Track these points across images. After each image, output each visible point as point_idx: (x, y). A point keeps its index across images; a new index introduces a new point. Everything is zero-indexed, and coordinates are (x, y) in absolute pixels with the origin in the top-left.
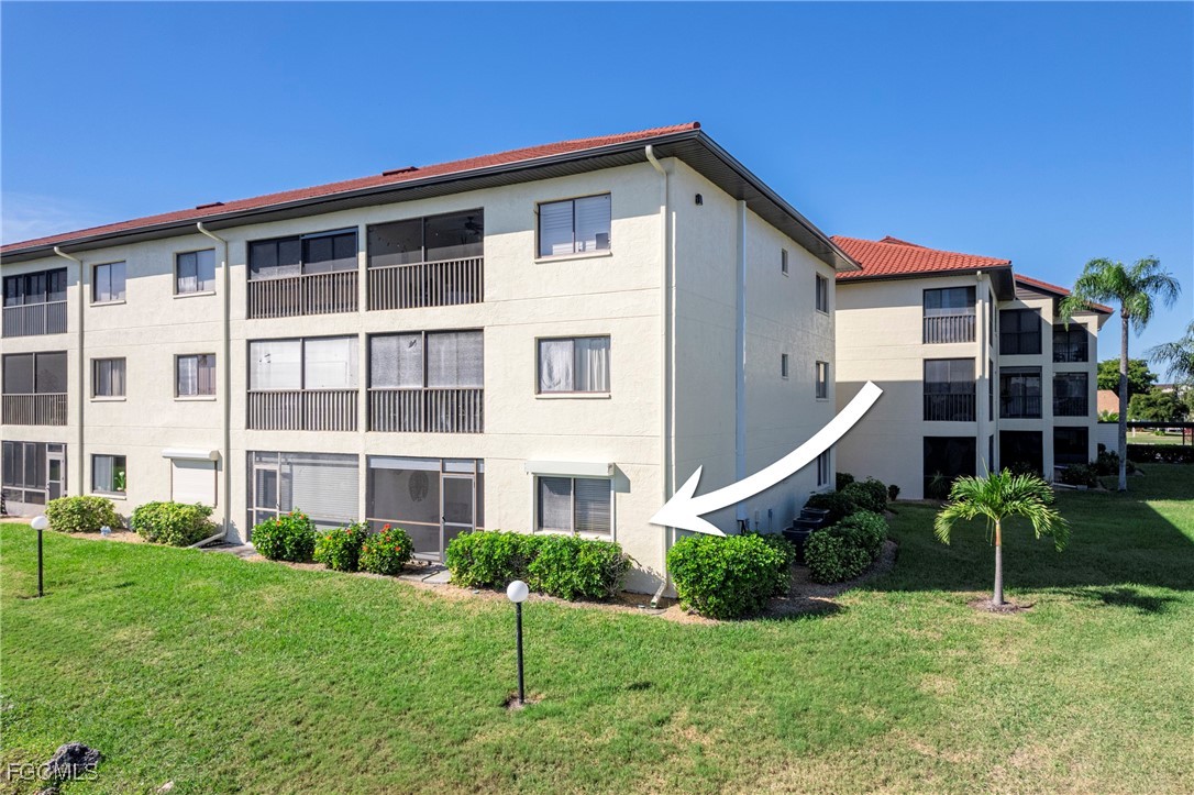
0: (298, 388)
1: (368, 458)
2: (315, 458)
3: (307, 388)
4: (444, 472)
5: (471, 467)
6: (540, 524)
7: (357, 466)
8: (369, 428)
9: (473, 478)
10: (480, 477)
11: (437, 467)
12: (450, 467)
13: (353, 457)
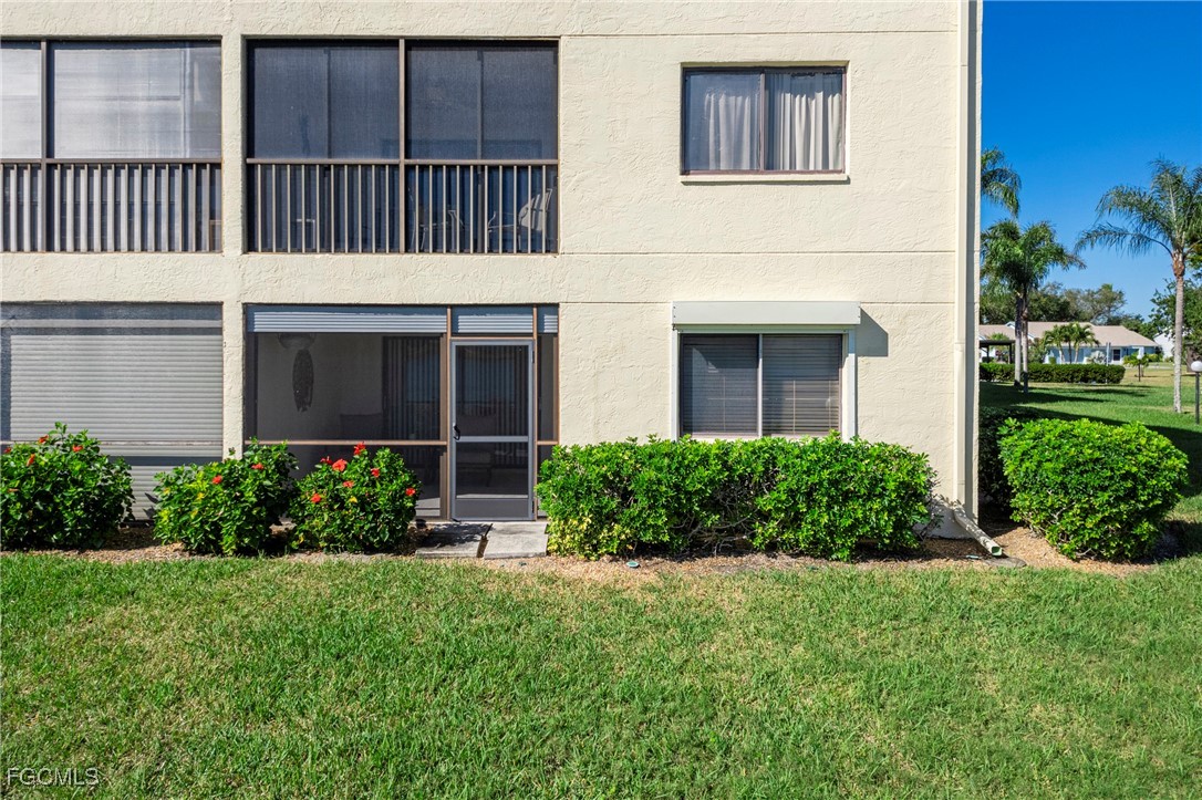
0: (36, 153)
1: (249, 310)
2: (90, 315)
3: (61, 154)
4: (455, 334)
5: (526, 323)
6: (686, 425)
7: (219, 331)
8: (250, 246)
9: (532, 344)
10: (548, 343)
11: (438, 324)
12: (467, 323)
13: (214, 309)
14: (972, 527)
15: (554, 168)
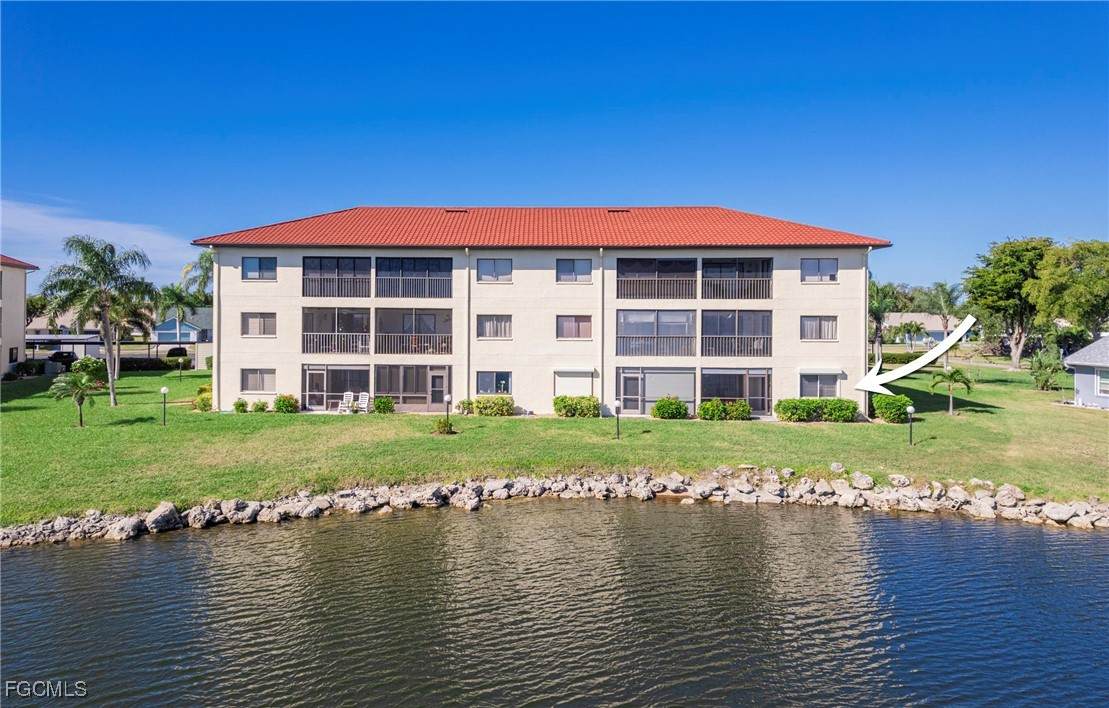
1: (702, 369)
4: (748, 374)
5: (764, 372)
6: (801, 395)
7: (695, 373)
8: (702, 355)
9: (766, 377)
10: (769, 376)
11: (744, 372)
12: (751, 372)
13: (694, 369)
14: (867, 417)
15: (771, 339)
